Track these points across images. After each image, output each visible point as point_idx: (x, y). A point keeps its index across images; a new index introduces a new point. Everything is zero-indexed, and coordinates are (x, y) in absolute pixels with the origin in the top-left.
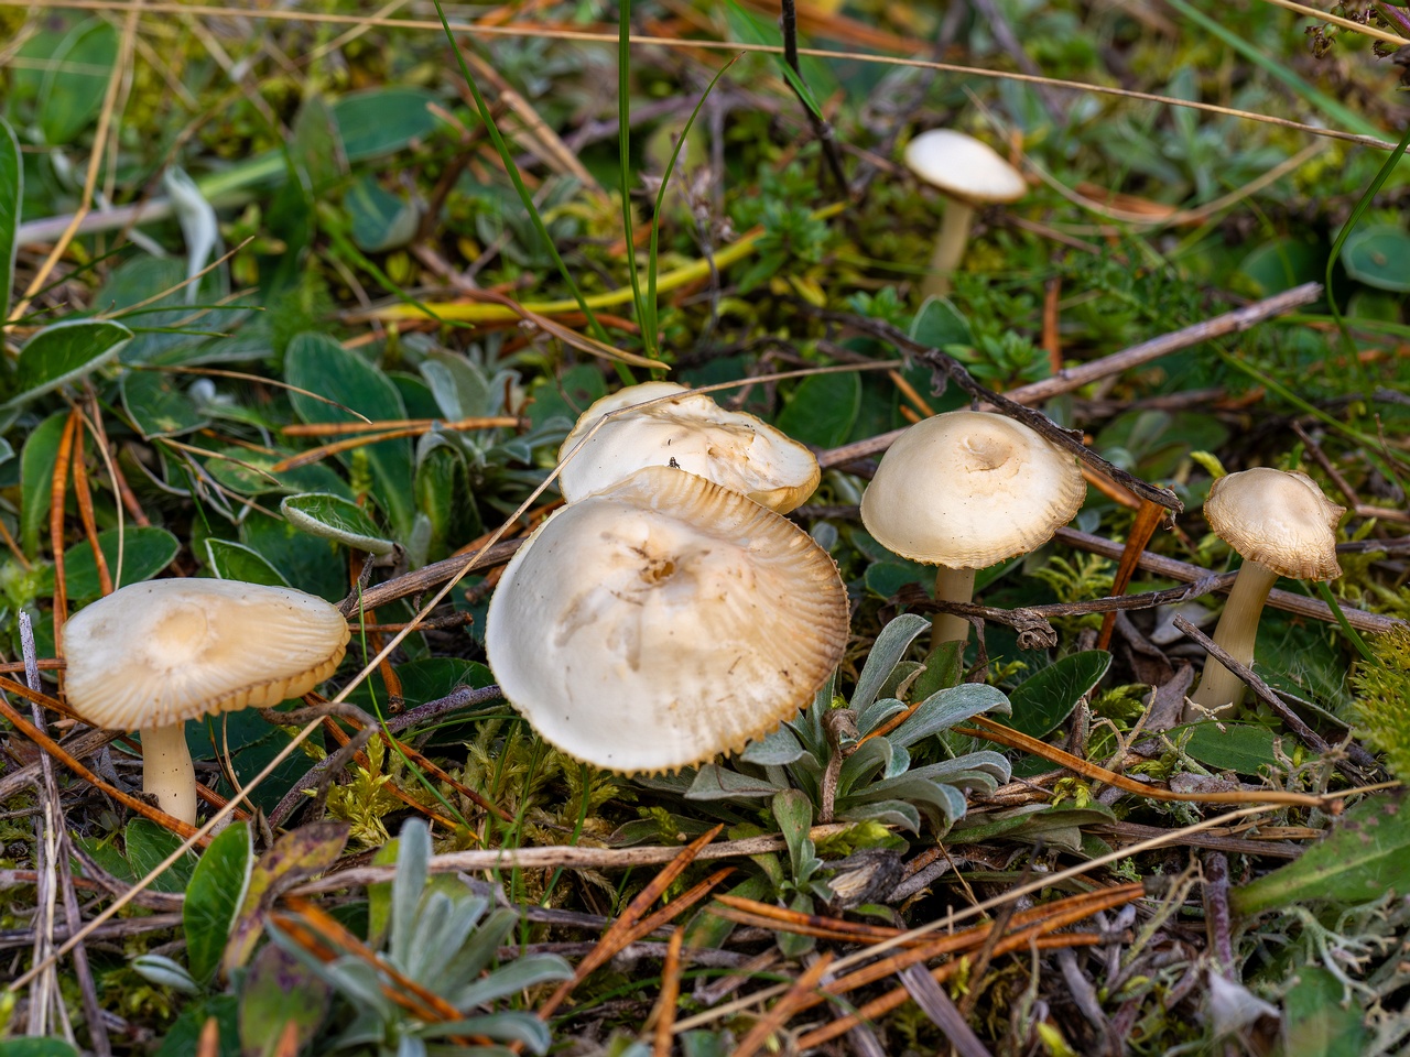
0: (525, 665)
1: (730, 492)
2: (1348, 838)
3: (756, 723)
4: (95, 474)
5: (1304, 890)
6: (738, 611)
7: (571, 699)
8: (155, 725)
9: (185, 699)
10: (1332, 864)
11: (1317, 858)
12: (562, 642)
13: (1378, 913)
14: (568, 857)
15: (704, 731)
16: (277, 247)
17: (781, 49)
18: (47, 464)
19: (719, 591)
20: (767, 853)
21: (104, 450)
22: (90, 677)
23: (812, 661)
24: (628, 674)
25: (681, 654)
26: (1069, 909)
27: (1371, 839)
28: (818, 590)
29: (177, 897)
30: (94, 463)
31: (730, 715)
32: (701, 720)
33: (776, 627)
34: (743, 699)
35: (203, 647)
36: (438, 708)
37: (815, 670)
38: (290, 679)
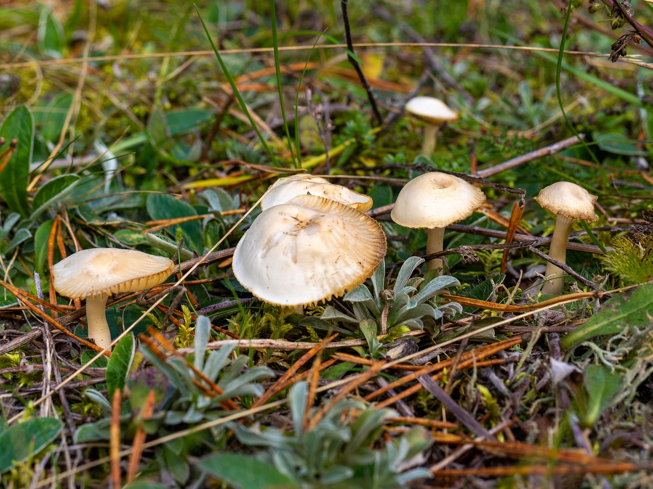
0: (249, 270)
1: (333, 201)
2: (608, 311)
3: (348, 282)
4: (66, 239)
5: (591, 332)
6: (338, 237)
7: (269, 279)
8: (92, 295)
9: (104, 286)
10: (601, 322)
11: (595, 320)
12: (264, 256)
13: (623, 337)
14: (271, 344)
15: (326, 287)
16: (142, 171)
17: (346, 45)
18: (45, 238)
19: (329, 228)
20: (358, 346)
21: (70, 229)
22: (64, 280)
23: (371, 259)
24: (292, 265)
25: (315, 255)
26: (489, 348)
27: (618, 310)
28: (373, 234)
29: (103, 369)
30: (65, 234)
31: (337, 281)
32: (325, 283)
33: (355, 245)
34: (342, 274)
35: (111, 267)
36: (214, 307)
37: (373, 262)
38: (149, 277)
